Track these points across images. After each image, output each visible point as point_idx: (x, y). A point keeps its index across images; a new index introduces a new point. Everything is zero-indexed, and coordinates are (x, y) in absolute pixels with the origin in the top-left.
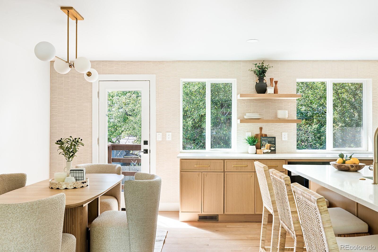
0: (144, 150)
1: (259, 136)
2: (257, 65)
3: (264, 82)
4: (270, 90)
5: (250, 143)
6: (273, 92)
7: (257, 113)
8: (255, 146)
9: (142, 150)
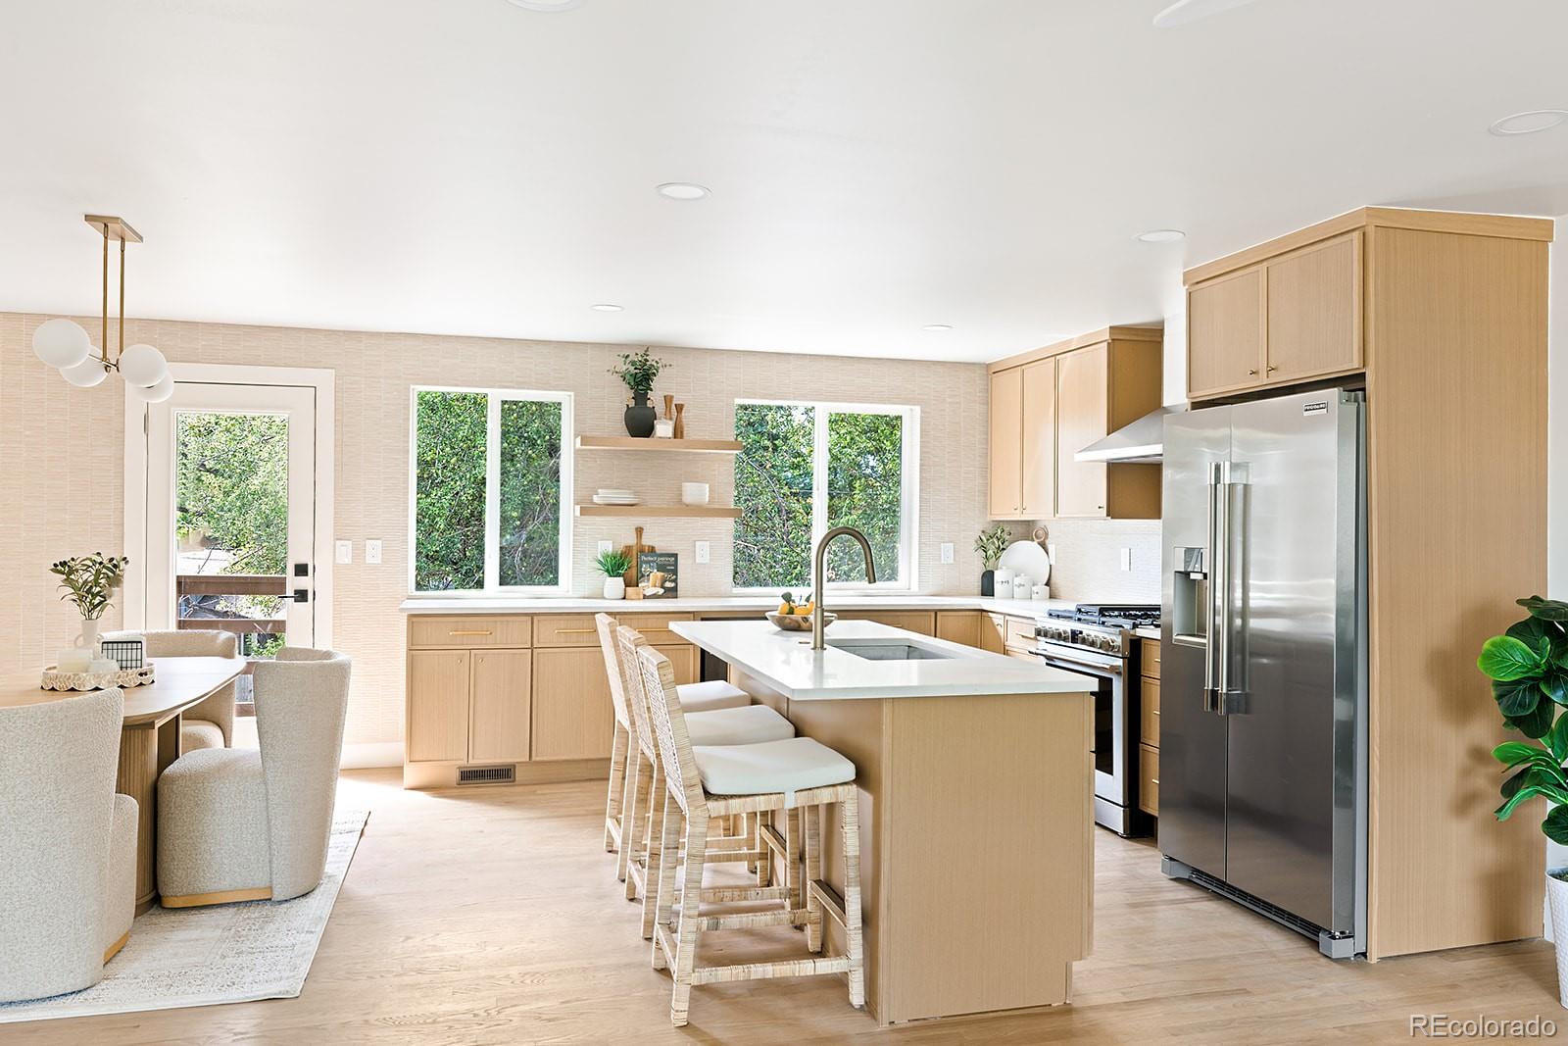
0: (296, 592)
1: (634, 552)
2: (629, 359)
3: (649, 404)
4: (663, 429)
5: (607, 571)
6: (671, 435)
7: (629, 488)
8: (622, 578)
9: (290, 592)
